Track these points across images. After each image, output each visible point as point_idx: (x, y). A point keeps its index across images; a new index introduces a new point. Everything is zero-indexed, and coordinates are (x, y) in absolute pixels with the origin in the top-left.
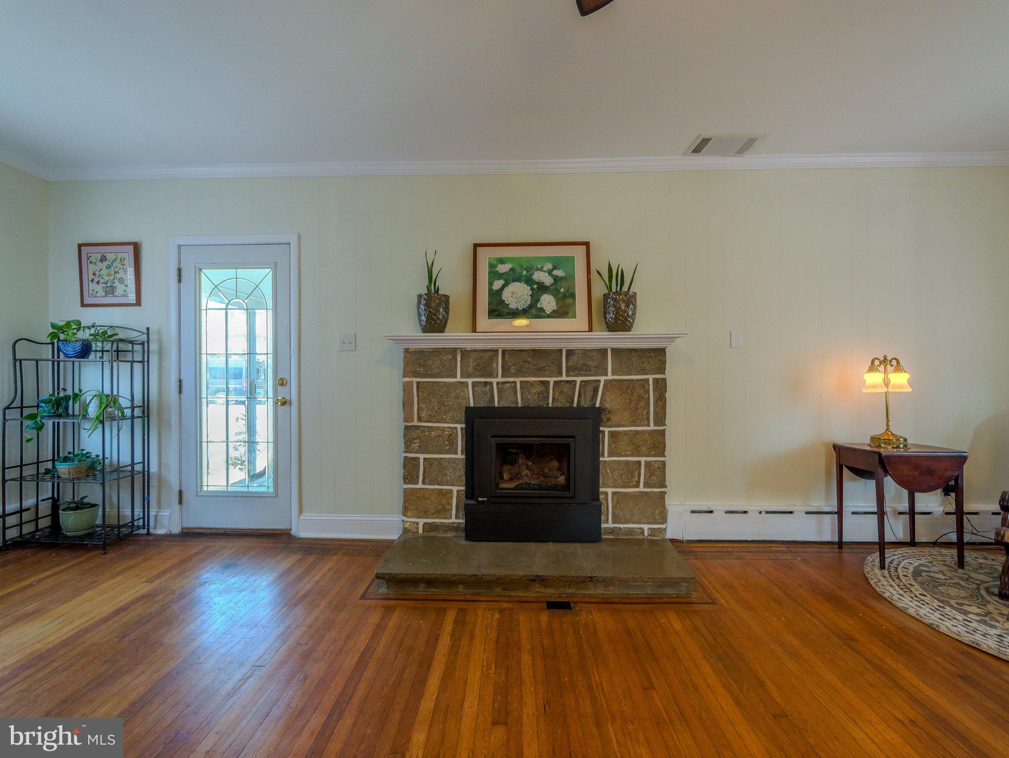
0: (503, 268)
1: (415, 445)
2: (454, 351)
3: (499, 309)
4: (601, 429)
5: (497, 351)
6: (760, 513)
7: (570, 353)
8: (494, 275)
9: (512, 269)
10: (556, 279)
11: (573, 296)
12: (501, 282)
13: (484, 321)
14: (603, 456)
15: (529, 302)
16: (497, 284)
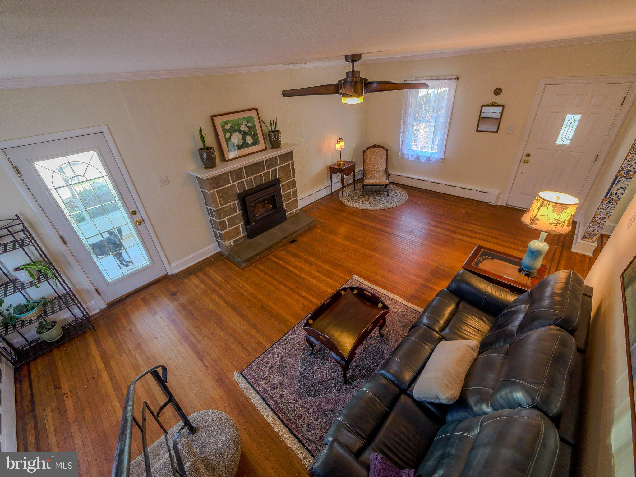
0: (228, 127)
2: (227, 173)
4: (279, 185)
5: (242, 168)
6: (315, 192)
7: (266, 161)
8: (225, 131)
9: (231, 127)
10: (249, 127)
11: (257, 134)
14: (281, 193)
15: (242, 141)
16: (228, 135)
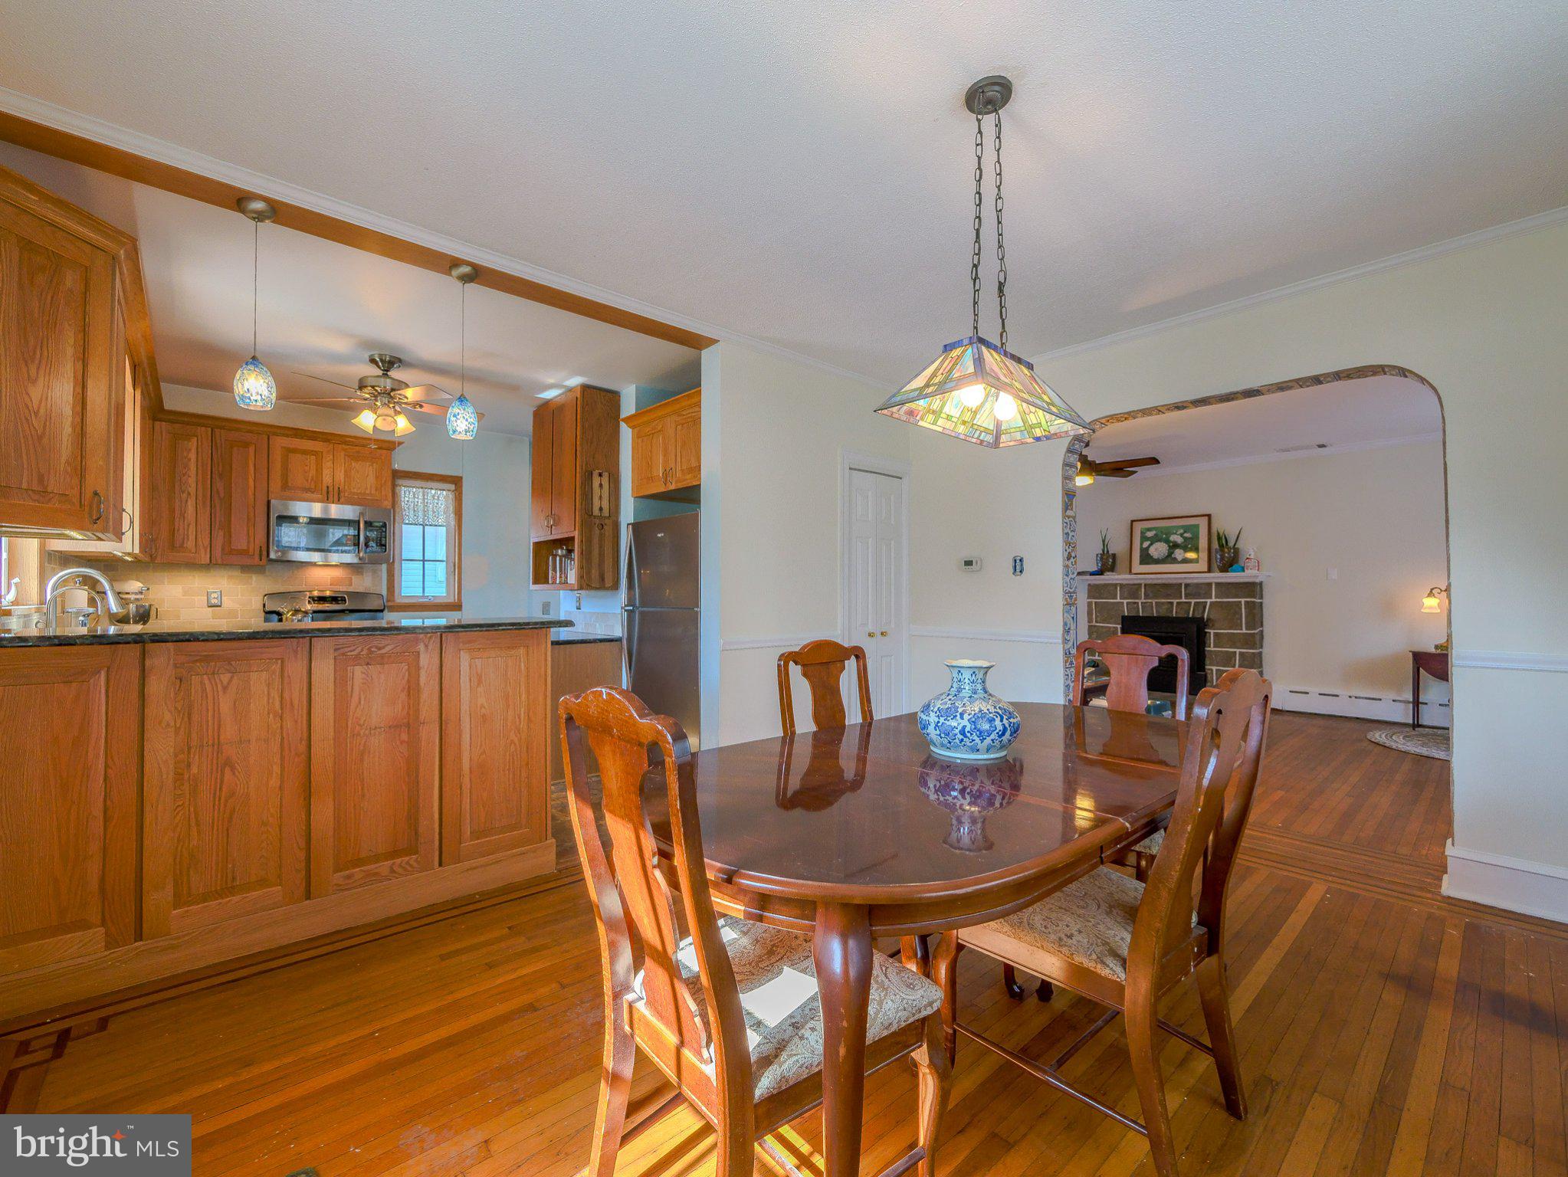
0: (1150, 534)
1: (1094, 636)
2: (1116, 585)
3: (1146, 559)
4: (1206, 630)
5: (1141, 584)
6: (1350, 697)
7: (1187, 585)
8: (1144, 538)
9: (1156, 535)
10: (1186, 539)
12: (1148, 543)
13: (1137, 567)
14: (1210, 647)
15: (1166, 554)
16: (1146, 544)
